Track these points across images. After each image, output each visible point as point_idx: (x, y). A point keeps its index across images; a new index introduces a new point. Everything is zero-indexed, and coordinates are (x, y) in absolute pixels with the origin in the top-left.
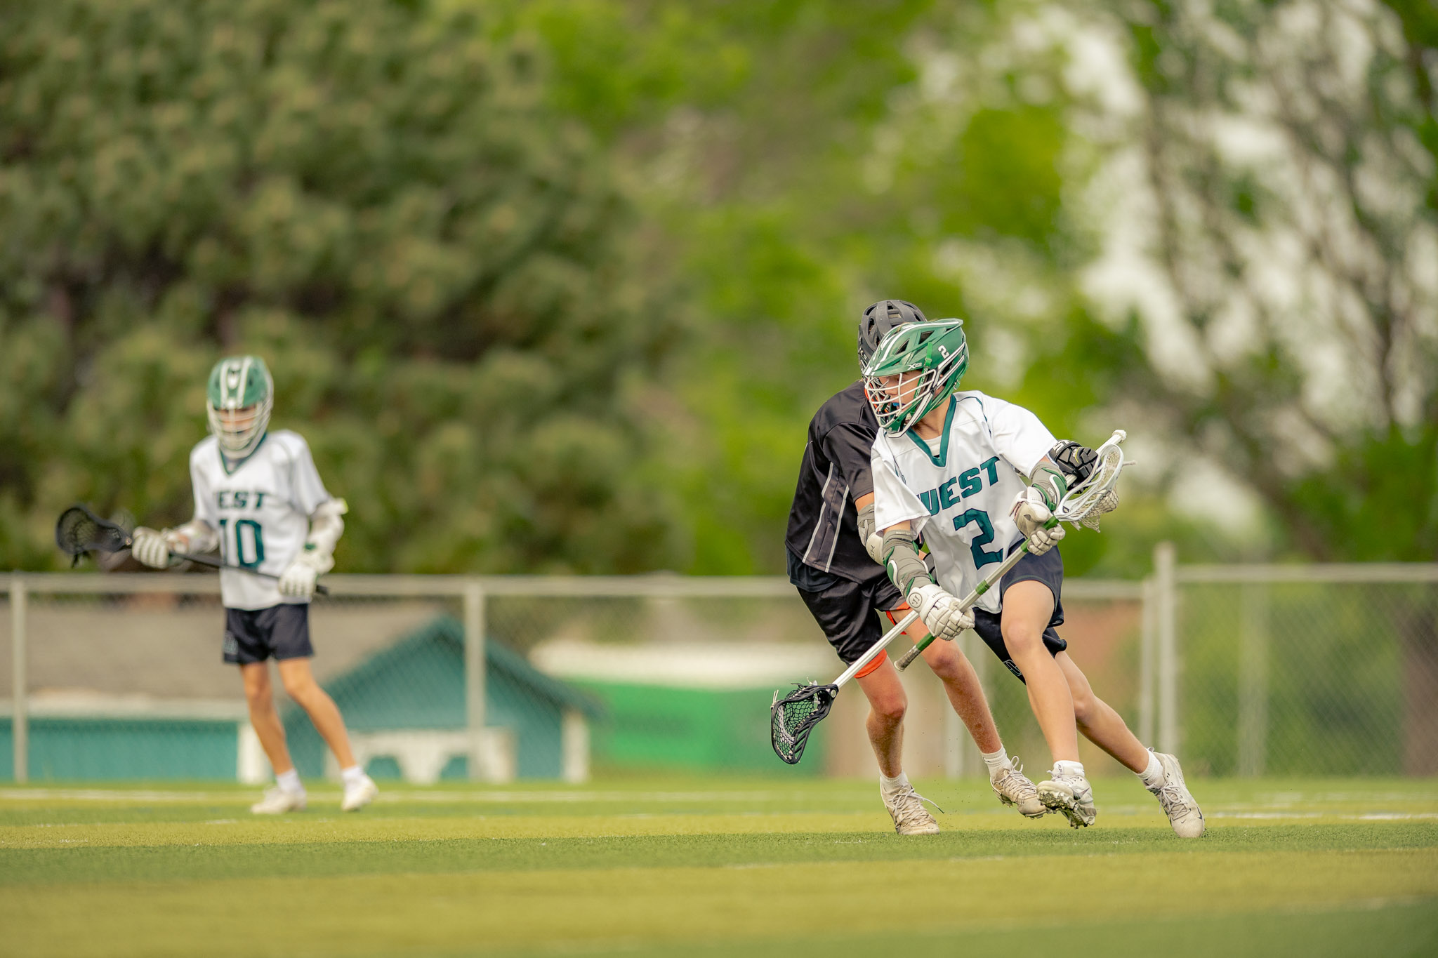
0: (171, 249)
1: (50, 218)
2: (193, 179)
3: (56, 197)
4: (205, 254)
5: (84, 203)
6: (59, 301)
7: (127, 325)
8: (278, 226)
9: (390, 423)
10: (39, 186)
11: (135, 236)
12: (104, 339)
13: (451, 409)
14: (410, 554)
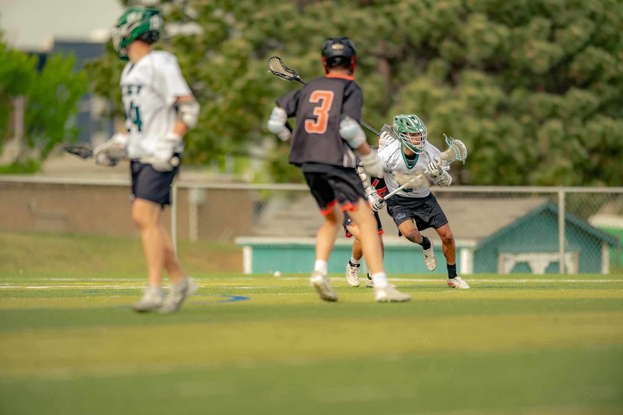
0: (433, 43)
1: (380, 29)
2: (442, 13)
3: (383, 21)
4: (447, 45)
5: (394, 23)
6: (384, 66)
7: (413, 76)
8: (478, 33)
9: (526, 119)
10: (375, 16)
11: (416, 38)
12: (403, 83)
13: (554, 114)
14: (535, 176)
